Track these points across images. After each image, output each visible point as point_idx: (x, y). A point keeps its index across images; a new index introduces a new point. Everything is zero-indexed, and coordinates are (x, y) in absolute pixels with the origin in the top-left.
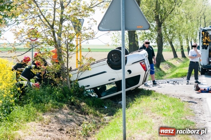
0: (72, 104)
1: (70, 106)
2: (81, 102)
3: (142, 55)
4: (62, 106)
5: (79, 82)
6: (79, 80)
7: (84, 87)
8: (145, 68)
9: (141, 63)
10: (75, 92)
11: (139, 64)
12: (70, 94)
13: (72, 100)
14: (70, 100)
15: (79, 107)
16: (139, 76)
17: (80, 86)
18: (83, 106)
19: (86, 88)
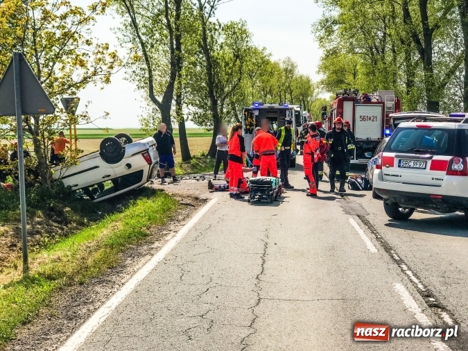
0: (52, 209)
1: (48, 212)
2: (66, 206)
3: (144, 144)
4: (35, 213)
5: (64, 180)
6: (64, 178)
7: (71, 187)
8: (149, 160)
9: (143, 154)
10: (58, 194)
11: (140, 155)
12: (50, 197)
13: (52, 205)
14: (49, 204)
15: (61, 213)
16: (142, 171)
17: (66, 186)
18: (67, 211)
19: (74, 188)
